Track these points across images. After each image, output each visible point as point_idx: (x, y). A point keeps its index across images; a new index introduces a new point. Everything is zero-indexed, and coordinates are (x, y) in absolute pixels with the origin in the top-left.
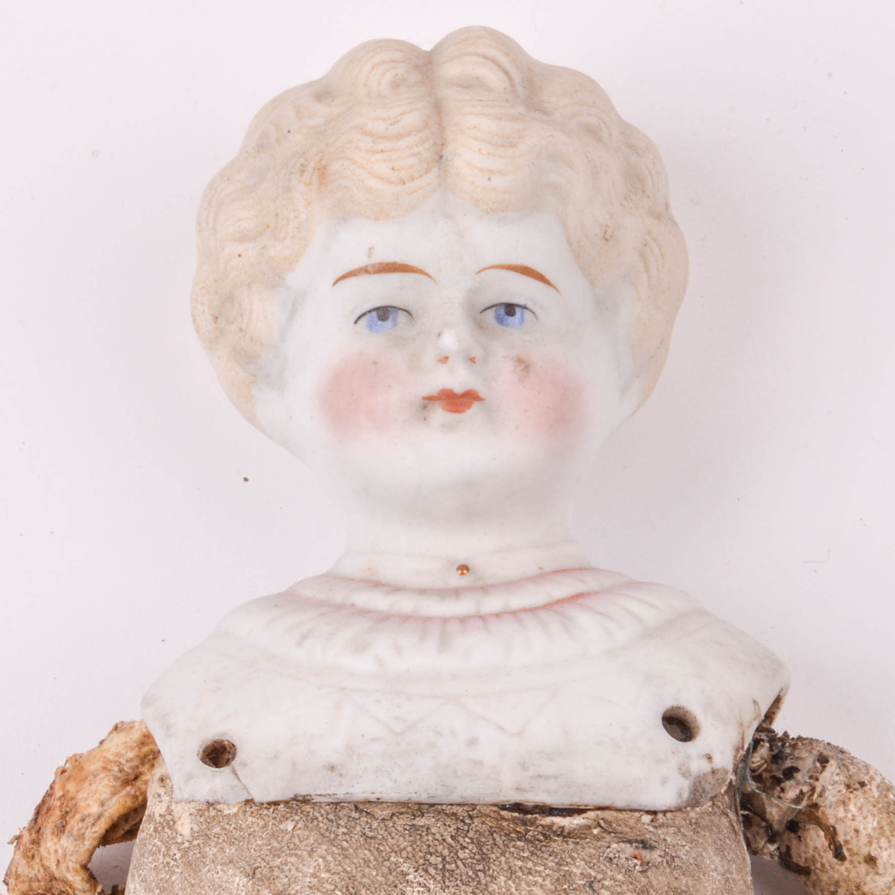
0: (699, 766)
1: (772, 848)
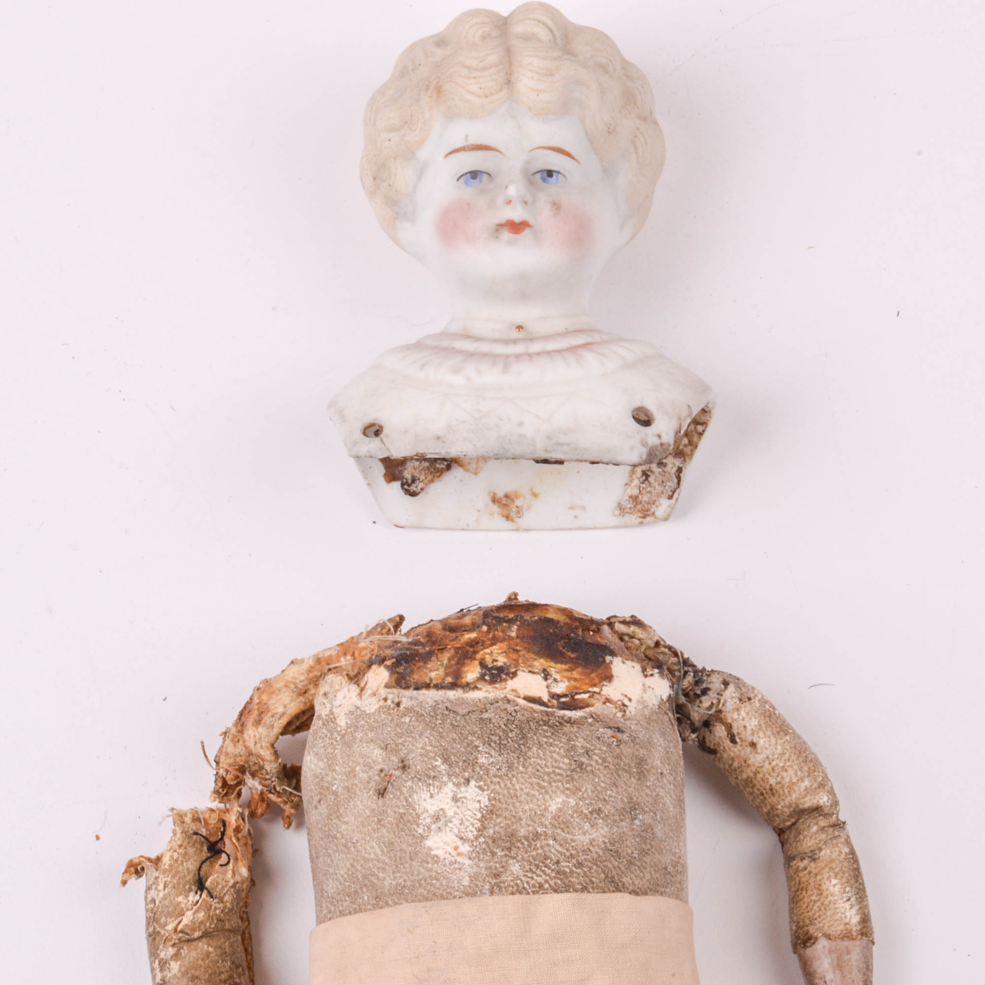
0: (653, 441)
1: (694, 736)
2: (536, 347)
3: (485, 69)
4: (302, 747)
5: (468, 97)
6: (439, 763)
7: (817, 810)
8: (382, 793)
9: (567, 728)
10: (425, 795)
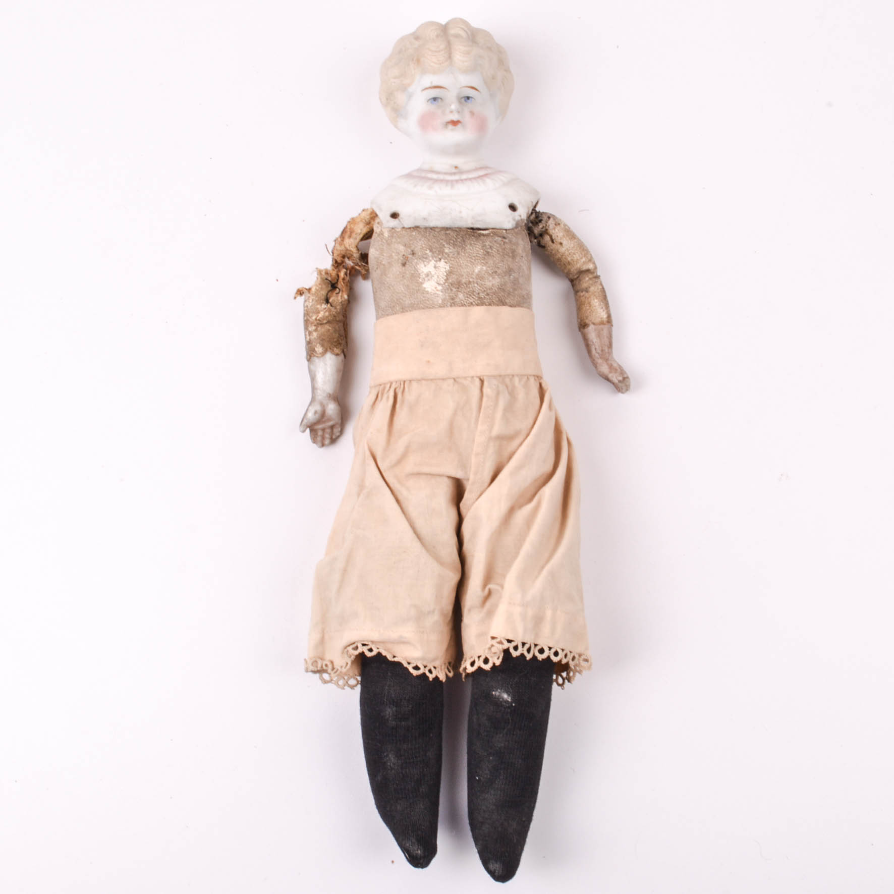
0: (518, 218)
1: (536, 241)
2: (464, 177)
3: (439, 51)
4: (368, 247)
5: (432, 64)
6: (428, 252)
7: (588, 271)
8: (404, 265)
9: (482, 237)
10: (422, 265)
